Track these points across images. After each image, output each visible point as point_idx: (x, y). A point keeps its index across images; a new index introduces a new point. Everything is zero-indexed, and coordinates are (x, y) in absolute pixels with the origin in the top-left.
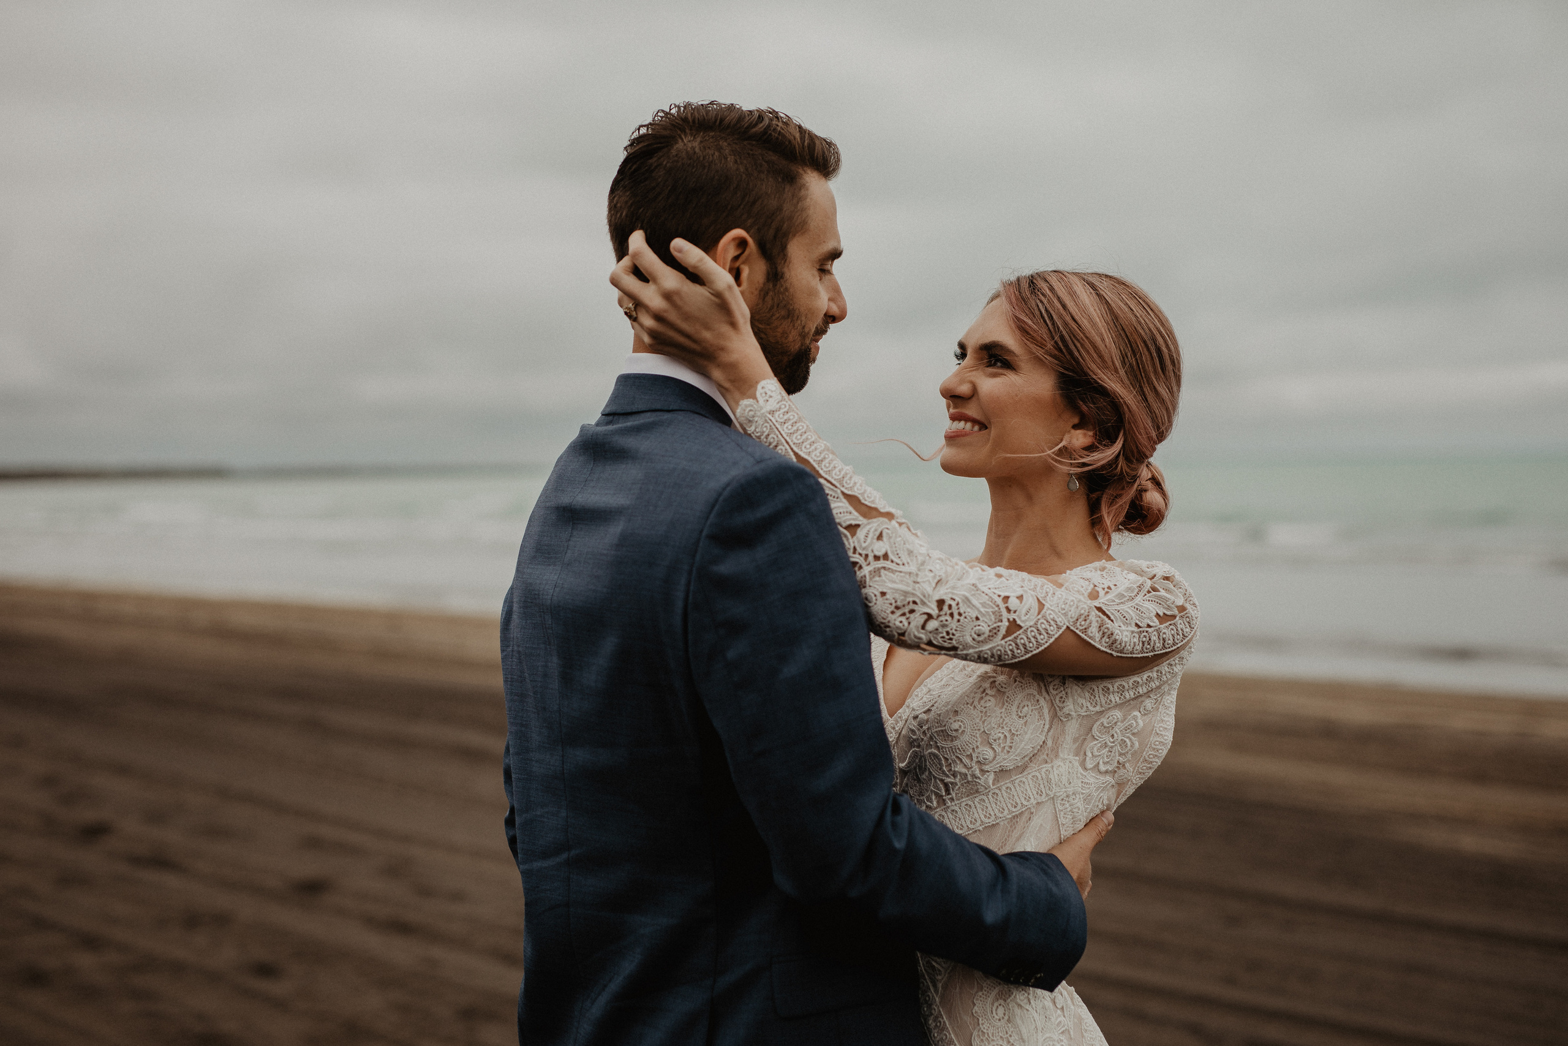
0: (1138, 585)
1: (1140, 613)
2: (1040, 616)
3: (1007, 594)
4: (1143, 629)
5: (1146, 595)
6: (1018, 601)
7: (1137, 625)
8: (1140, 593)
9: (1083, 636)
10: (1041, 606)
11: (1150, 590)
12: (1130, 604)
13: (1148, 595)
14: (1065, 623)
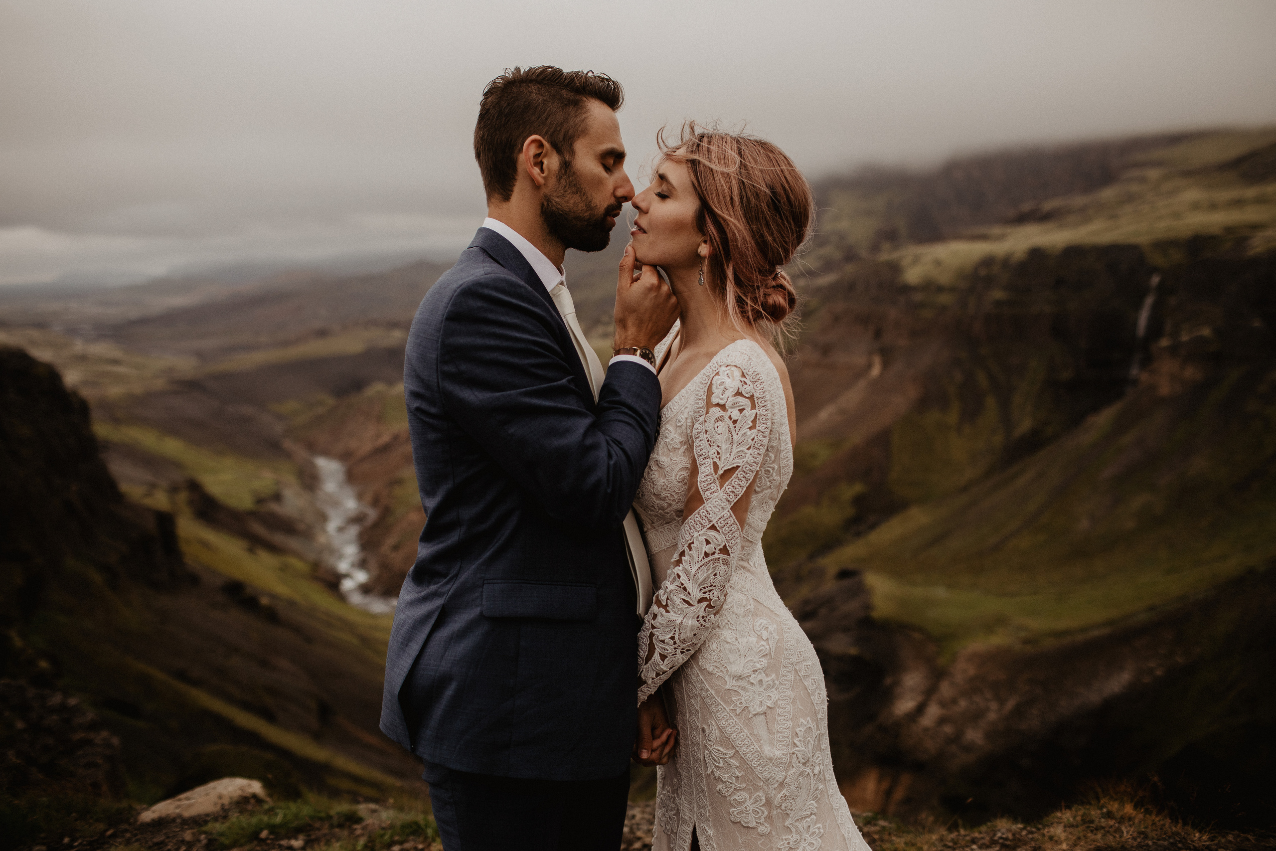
0: (727, 432)
1: (743, 443)
2: (721, 531)
3: (704, 553)
4: (753, 444)
6: (709, 546)
7: (748, 449)
8: (733, 434)
9: (738, 497)
10: (713, 528)
11: (735, 425)
12: (735, 445)
13: (736, 429)
14: (727, 512)
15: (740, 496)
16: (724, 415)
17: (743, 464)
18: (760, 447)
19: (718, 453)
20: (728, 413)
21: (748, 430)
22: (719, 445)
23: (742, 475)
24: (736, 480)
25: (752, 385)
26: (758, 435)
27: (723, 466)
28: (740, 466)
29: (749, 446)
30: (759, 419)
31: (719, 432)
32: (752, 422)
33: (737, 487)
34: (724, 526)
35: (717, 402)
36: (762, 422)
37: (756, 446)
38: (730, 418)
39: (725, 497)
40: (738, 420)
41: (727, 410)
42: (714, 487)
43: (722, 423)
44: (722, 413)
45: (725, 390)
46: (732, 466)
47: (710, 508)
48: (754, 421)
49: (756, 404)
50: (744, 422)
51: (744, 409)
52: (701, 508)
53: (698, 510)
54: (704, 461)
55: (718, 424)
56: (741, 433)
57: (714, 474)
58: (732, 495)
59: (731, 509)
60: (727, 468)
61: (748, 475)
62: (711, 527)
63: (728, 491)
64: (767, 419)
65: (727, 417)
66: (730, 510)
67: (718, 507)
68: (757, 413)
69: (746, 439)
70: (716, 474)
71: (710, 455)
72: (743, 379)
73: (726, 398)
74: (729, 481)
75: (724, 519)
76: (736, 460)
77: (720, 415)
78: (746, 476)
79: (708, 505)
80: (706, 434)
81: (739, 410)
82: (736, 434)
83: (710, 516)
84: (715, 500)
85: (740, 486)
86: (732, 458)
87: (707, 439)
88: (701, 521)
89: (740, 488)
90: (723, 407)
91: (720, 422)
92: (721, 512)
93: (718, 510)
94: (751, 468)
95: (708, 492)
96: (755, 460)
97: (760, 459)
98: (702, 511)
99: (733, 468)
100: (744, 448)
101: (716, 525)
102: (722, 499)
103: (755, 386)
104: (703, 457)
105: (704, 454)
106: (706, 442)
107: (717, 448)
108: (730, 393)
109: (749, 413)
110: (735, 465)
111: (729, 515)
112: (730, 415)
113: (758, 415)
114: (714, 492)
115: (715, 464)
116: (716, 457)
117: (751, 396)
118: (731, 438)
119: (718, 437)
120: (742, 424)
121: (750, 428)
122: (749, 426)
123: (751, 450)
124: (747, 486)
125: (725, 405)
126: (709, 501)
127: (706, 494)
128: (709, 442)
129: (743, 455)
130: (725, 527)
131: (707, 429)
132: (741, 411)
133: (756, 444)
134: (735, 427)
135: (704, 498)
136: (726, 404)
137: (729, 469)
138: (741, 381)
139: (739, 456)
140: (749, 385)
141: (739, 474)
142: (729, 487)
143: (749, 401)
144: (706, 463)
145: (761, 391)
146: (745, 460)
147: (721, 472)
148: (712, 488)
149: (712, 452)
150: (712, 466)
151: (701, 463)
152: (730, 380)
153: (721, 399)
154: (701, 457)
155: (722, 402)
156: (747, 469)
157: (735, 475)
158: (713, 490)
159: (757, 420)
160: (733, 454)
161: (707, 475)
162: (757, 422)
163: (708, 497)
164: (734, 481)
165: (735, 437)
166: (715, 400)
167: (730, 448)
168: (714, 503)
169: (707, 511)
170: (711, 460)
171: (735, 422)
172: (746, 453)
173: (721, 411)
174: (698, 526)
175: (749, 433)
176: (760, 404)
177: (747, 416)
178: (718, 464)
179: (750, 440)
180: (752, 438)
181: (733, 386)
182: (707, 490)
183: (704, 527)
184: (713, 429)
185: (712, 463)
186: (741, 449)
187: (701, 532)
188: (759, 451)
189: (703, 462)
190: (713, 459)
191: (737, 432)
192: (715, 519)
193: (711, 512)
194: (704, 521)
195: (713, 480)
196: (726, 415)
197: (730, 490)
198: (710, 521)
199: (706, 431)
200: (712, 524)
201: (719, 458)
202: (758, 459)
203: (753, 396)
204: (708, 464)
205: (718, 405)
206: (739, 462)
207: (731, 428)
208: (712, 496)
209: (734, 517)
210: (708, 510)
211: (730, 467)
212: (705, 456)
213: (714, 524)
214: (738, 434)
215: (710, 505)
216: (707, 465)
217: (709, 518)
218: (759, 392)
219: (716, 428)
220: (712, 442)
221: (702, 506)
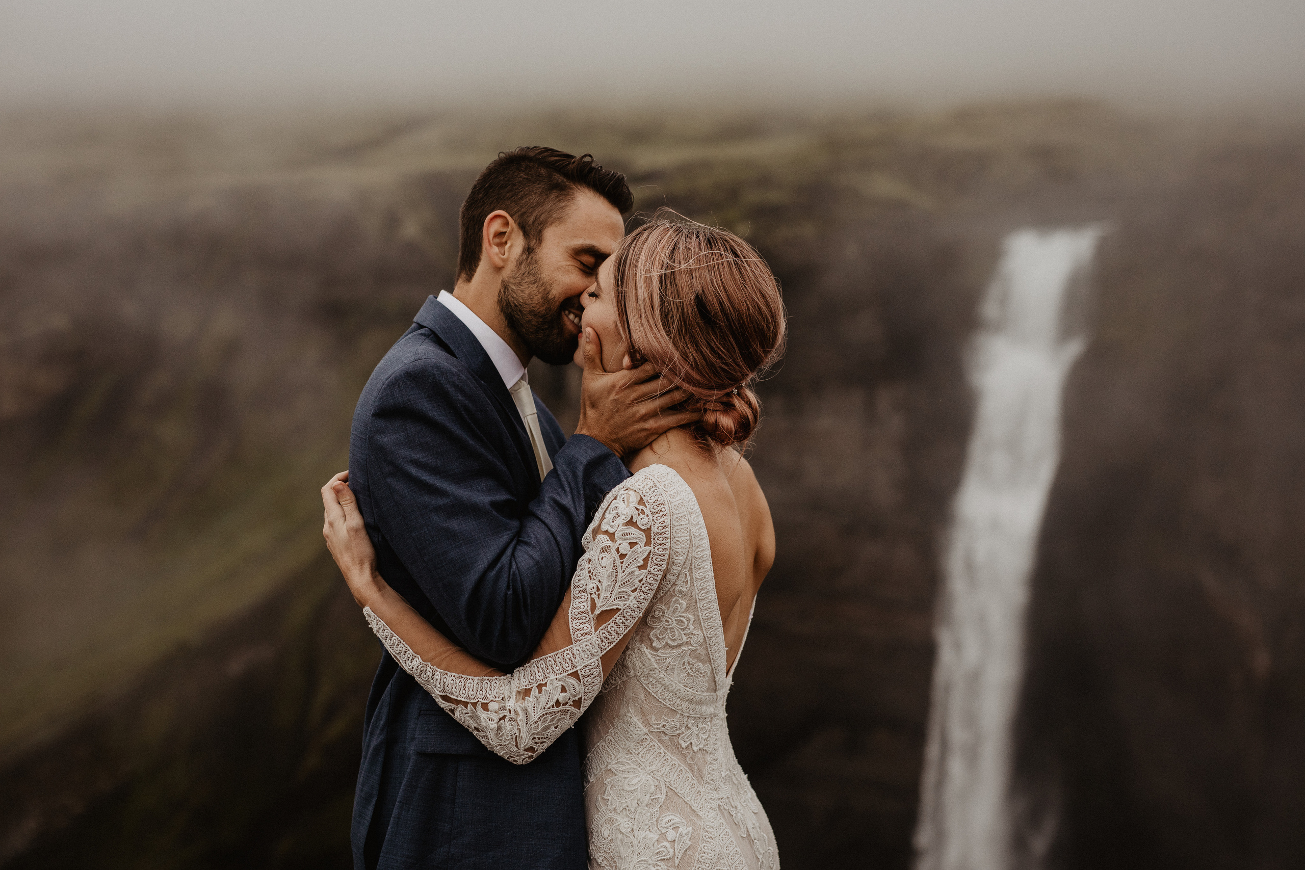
0: (612, 566)
1: (628, 583)
2: (582, 681)
3: (555, 700)
4: (640, 587)
5: (622, 566)
6: (563, 694)
7: (634, 591)
8: (618, 570)
9: (612, 645)
10: (575, 675)
11: (622, 560)
12: (619, 584)
13: (623, 565)
14: (595, 661)
15: (614, 644)
16: (611, 545)
17: (624, 607)
18: (648, 592)
19: (598, 589)
20: (617, 545)
21: (638, 569)
22: (601, 580)
23: (621, 621)
24: (613, 625)
25: (651, 517)
26: (649, 577)
27: (601, 606)
28: (621, 609)
29: (634, 588)
30: (652, 558)
31: (603, 565)
32: (643, 560)
33: (613, 633)
34: (588, 676)
35: (606, 529)
36: (655, 562)
37: (643, 589)
38: (618, 550)
39: (597, 642)
40: (627, 554)
41: (616, 541)
42: (587, 627)
43: (608, 554)
44: (610, 543)
45: (616, 516)
46: (611, 608)
47: (578, 652)
48: (646, 560)
49: (652, 540)
50: (633, 559)
51: (636, 543)
52: (567, 648)
53: (563, 650)
54: (580, 595)
55: (603, 555)
56: (627, 572)
57: (590, 613)
58: (605, 641)
59: (601, 658)
60: (605, 609)
61: (629, 621)
62: (571, 673)
63: (601, 635)
64: (662, 560)
65: (614, 550)
66: (599, 659)
67: (588, 652)
68: (650, 551)
69: (632, 580)
70: (592, 613)
71: (587, 589)
72: (641, 507)
73: (617, 526)
74: (605, 625)
75: (590, 667)
76: (617, 602)
77: (608, 545)
78: (626, 622)
79: (575, 648)
80: (589, 563)
81: (630, 543)
82: (621, 571)
83: (576, 660)
84: (585, 643)
85: (617, 633)
86: (613, 598)
87: (589, 570)
88: (564, 663)
89: (616, 635)
90: (612, 536)
91: (606, 553)
92: (589, 658)
93: (586, 656)
94: (633, 614)
95: (578, 632)
96: (640, 605)
97: (645, 605)
98: (566, 652)
99: (613, 609)
100: (628, 589)
101: (579, 672)
102: (594, 644)
103: (655, 518)
104: (579, 589)
105: (581, 586)
106: (587, 572)
107: (598, 583)
108: (621, 520)
109: (642, 550)
110: (614, 607)
111: (597, 664)
112: (618, 548)
113: (651, 553)
114: (586, 634)
115: (593, 600)
116: (595, 593)
117: (647, 528)
118: (615, 574)
119: (601, 570)
120: (631, 561)
121: (640, 568)
122: (640, 564)
123: (636, 593)
124: (624, 633)
125: (614, 533)
126: (579, 643)
127: (575, 634)
128: (591, 574)
129: (626, 597)
130: (588, 678)
131: (591, 558)
132: (632, 545)
133: (643, 587)
134: (622, 563)
135: (572, 638)
136: (616, 533)
137: (607, 610)
138: (638, 509)
139: (621, 597)
140: (648, 516)
141: (618, 618)
142: (603, 631)
143: (644, 535)
144: (583, 597)
145: (660, 525)
146: (628, 603)
147: (597, 612)
148: (585, 628)
149: (591, 586)
150: (589, 602)
151: (576, 595)
152: (624, 505)
153: (612, 527)
154: (577, 589)
155: (611, 530)
156: (629, 614)
157: (613, 619)
158: (586, 631)
159: (650, 559)
160: (614, 594)
161: (582, 612)
162: (650, 562)
163: (578, 638)
164: (610, 625)
165: (620, 574)
166: (604, 527)
167: (612, 586)
168: (584, 646)
169: (573, 654)
170: (589, 595)
171: (623, 556)
172: (629, 596)
173: (609, 540)
174: (557, 668)
175: (637, 573)
176: (656, 540)
177: (639, 552)
178: (596, 601)
179: (637, 581)
180: (640, 578)
181: (625, 513)
182: (578, 630)
183: (564, 671)
184: (597, 560)
185: (589, 599)
186: (624, 590)
187: (560, 676)
188: (645, 596)
189: (578, 595)
190: (591, 594)
191: (623, 569)
192: (580, 665)
193: (577, 656)
194: (567, 665)
195: (588, 619)
196: (614, 546)
197: (604, 635)
198: (574, 667)
199: (590, 560)
200: (575, 670)
201: (599, 595)
202: (643, 604)
203: (649, 529)
204: (585, 600)
205: (606, 532)
206: (620, 604)
207: (617, 562)
208: (583, 637)
209: (601, 668)
210: (575, 653)
211: (608, 608)
212: (582, 589)
213: (577, 671)
214: (624, 571)
215: (578, 648)
216: (583, 600)
217: (574, 662)
218: (657, 526)
219: (600, 559)
220: (594, 574)
221: (570, 647)
